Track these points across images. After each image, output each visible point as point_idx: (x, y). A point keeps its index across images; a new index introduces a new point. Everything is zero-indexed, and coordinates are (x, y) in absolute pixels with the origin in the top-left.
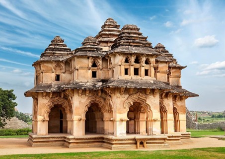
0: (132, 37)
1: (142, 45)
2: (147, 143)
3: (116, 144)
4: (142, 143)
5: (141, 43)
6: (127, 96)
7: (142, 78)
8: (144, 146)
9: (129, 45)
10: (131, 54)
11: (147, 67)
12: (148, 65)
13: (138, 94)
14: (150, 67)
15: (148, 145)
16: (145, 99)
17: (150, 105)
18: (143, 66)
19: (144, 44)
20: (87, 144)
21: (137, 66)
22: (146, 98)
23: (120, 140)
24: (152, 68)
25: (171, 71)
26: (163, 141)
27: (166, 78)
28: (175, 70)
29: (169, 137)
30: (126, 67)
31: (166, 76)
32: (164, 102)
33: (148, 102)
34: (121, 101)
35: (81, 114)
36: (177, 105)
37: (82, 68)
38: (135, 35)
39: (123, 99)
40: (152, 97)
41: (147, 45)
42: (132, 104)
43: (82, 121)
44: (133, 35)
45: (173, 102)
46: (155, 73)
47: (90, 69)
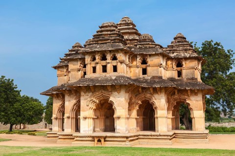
0: (101, 35)
1: (110, 41)
3: (77, 140)
4: (99, 141)
5: (109, 40)
6: (91, 93)
7: (108, 75)
9: (95, 44)
11: (114, 63)
12: (115, 61)
13: (100, 91)
14: (117, 63)
15: (106, 142)
16: (109, 96)
18: (109, 63)
19: (113, 40)
21: (104, 63)
24: (119, 64)
25: (184, 63)
26: (125, 139)
27: (158, 72)
28: (189, 61)
29: (157, 136)
30: (94, 65)
31: (158, 69)
32: (154, 98)
33: (111, 99)
34: (85, 99)
35: (70, 112)
36: (191, 100)
37: (73, 70)
38: (106, 33)
39: (86, 97)
40: (116, 93)
41: (116, 41)
42: (98, 102)
43: (70, 119)
44: (104, 33)
45: (186, 97)
46: (146, 67)
47: (79, 70)
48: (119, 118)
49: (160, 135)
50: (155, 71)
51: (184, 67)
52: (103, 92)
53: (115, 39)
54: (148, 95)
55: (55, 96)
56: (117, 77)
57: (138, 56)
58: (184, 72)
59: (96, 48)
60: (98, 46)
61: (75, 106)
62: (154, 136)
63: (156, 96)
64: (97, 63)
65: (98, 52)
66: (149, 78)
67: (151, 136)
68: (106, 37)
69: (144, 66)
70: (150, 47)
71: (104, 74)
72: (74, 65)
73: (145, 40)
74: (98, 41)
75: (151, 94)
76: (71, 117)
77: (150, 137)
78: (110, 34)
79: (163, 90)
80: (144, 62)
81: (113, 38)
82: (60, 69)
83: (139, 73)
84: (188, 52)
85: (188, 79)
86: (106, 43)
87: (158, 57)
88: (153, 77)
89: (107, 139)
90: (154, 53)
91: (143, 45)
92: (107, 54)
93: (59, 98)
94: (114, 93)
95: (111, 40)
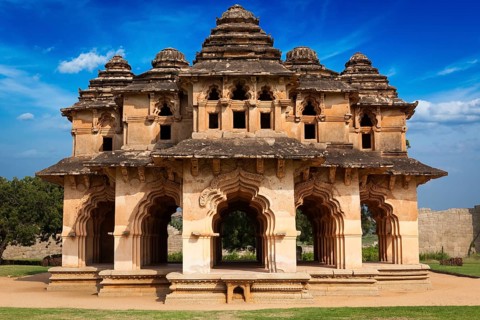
0: (230, 38)
1: (253, 54)
2: (252, 291)
3: (177, 290)
4: (239, 291)
5: (251, 51)
6: (210, 177)
7: (251, 135)
8: (244, 298)
9: (218, 59)
10: (222, 79)
11: (265, 106)
12: (268, 103)
13: (236, 173)
14: (273, 107)
15: (255, 294)
16: (256, 184)
17: (267, 197)
18: (254, 106)
19: (260, 53)
20: (138, 289)
21: (239, 105)
22: (259, 182)
23: (192, 282)
24: (278, 109)
25: (378, 117)
26: (300, 286)
27: (343, 133)
28: (389, 113)
29: (346, 276)
30: (213, 110)
31: (343, 127)
32: (335, 192)
33: (263, 191)
34: (195, 191)
35: (130, 220)
36: (394, 198)
37: (135, 119)
38: (240, 34)
39: (199, 185)
40: (274, 178)
41: (268, 55)
42: (225, 198)
43: (130, 238)
44: (235, 34)
45: (384, 191)
46: (316, 121)
47: (150, 121)
48: (281, 237)
49: (353, 275)
50: (336, 132)
51: (379, 125)
52: (243, 173)
53: (265, 52)
54: (323, 185)
55: (73, 180)
56: (277, 139)
57: (299, 96)
58: (378, 137)
59: (224, 67)
60: (228, 65)
61: (142, 207)
62: (339, 276)
63: (340, 187)
64: (225, 105)
65: (230, 77)
66: (325, 146)
67: (333, 277)
68: (243, 45)
69: (310, 119)
70: (323, 77)
71: (242, 132)
72: (136, 107)
73: (307, 59)
74: (223, 52)
75: (329, 182)
76: (132, 232)
77: (330, 280)
78: (251, 39)
79: (356, 175)
80: (309, 110)
81: (260, 49)
82: (80, 117)
83: (300, 134)
84: (385, 94)
85: (387, 153)
86: (244, 59)
87: (342, 100)
88: (333, 145)
89: (256, 286)
90: (339, 90)
91: (306, 70)
92: (252, 84)
93: (81, 187)
94: (269, 178)
95: (256, 53)
